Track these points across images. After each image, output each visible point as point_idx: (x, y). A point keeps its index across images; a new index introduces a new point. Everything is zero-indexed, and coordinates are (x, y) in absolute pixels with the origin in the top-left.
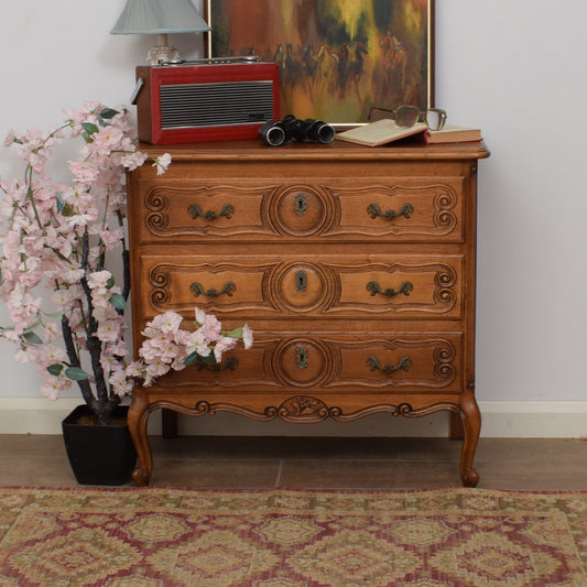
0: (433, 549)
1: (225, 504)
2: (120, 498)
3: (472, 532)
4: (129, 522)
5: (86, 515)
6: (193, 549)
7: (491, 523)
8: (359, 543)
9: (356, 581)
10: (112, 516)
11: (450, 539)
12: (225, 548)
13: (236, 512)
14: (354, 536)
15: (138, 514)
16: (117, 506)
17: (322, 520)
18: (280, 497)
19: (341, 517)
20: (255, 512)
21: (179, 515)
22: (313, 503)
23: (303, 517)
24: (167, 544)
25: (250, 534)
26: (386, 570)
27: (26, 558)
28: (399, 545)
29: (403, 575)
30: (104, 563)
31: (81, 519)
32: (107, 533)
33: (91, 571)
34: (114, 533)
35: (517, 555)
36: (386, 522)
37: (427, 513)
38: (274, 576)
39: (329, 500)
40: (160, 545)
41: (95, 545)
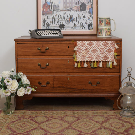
0: (103, 122)
1: (55, 113)
2: (31, 112)
3: (110, 119)
4: (34, 118)
5: (24, 116)
6: (49, 123)
7: (114, 117)
8: (86, 121)
9: (88, 129)
10: (30, 116)
11: (106, 120)
12: (56, 123)
13: (58, 115)
14: (85, 120)
15: (36, 116)
16: (31, 114)
17: (77, 117)
18: (67, 112)
19: (81, 116)
20: (62, 115)
21: (45, 116)
22: (74, 113)
23: (73, 116)
24: (44, 122)
25: (62, 120)
26: (94, 127)
27: (12, 125)
28: (95, 122)
29: (97, 128)
30: (30, 126)
31: (23, 117)
32: (30, 120)
33: (27, 128)
34: (31, 120)
35: (121, 123)
36: (91, 117)
37: (99, 115)
38: (69, 128)
39: (77, 113)
40: (42, 122)
41: (27, 122)
